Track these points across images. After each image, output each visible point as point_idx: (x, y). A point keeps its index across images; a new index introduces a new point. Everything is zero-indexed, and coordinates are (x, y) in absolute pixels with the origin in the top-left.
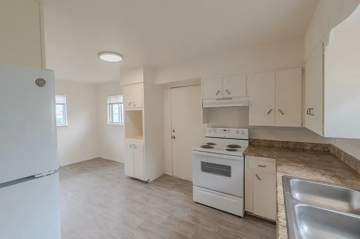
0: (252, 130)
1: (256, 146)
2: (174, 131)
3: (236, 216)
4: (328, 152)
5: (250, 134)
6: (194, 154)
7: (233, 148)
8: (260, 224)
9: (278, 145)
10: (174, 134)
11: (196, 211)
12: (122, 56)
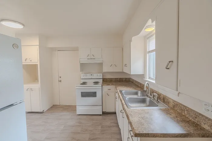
0: (104, 74)
1: (106, 81)
2: (60, 77)
3: (99, 115)
4: (130, 81)
5: (103, 76)
6: (77, 88)
7: (96, 83)
8: (109, 115)
9: (114, 80)
10: (60, 79)
11: (80, 119)
12: (23, 25)
